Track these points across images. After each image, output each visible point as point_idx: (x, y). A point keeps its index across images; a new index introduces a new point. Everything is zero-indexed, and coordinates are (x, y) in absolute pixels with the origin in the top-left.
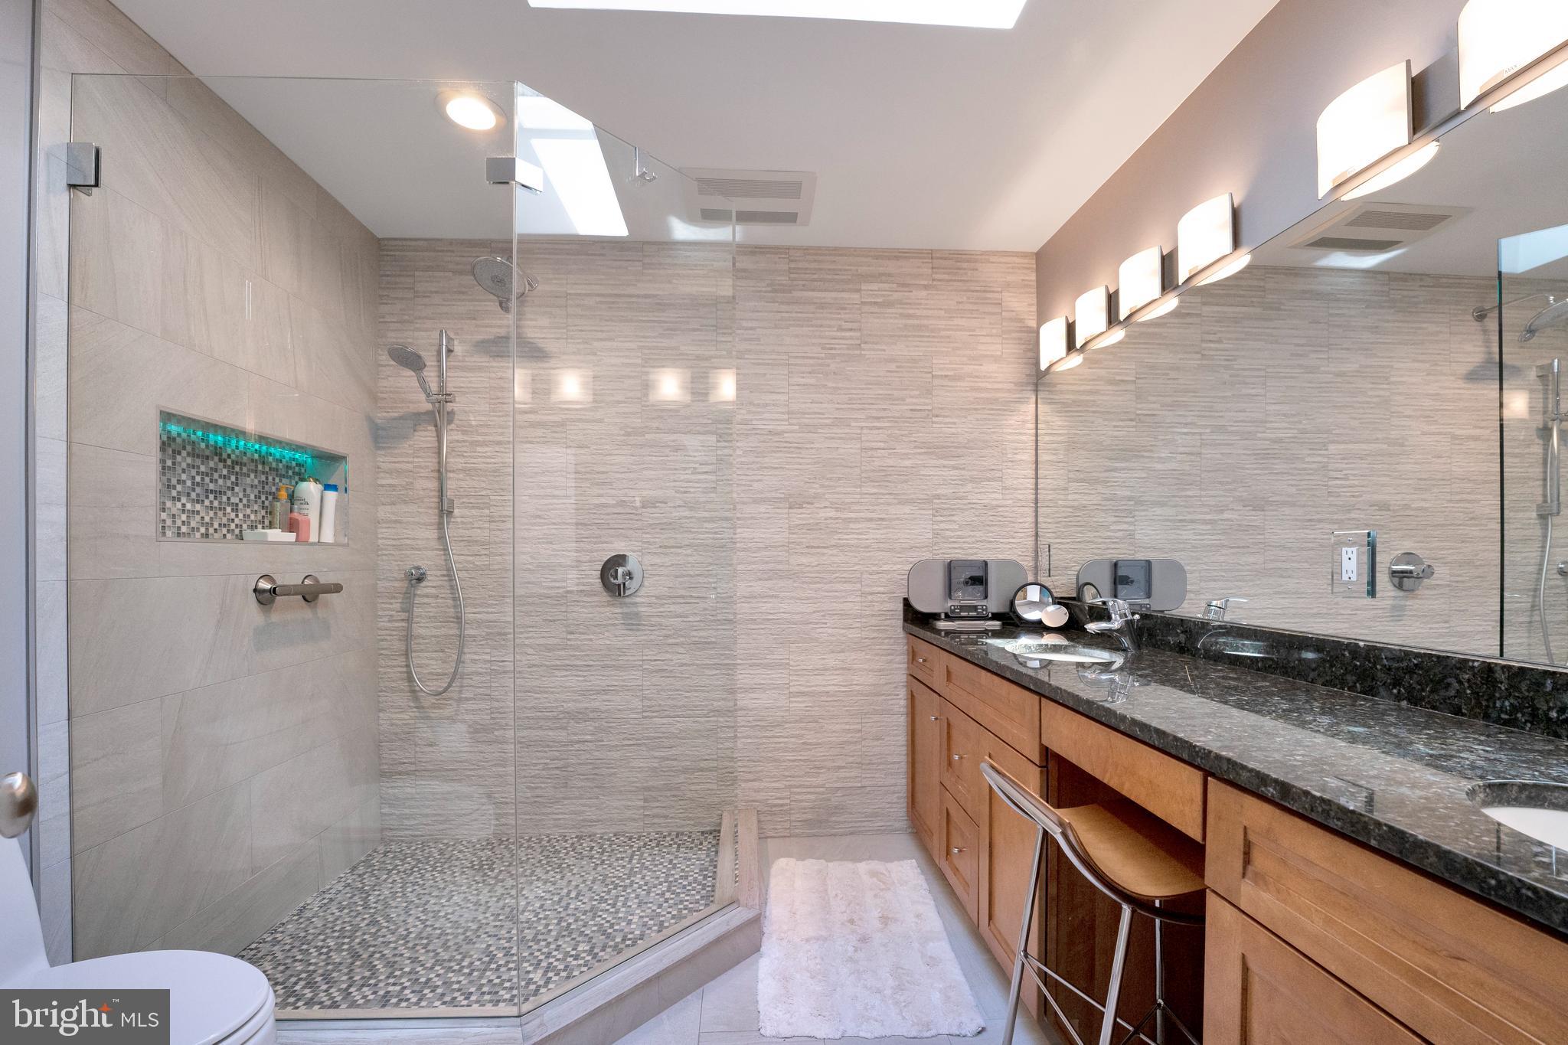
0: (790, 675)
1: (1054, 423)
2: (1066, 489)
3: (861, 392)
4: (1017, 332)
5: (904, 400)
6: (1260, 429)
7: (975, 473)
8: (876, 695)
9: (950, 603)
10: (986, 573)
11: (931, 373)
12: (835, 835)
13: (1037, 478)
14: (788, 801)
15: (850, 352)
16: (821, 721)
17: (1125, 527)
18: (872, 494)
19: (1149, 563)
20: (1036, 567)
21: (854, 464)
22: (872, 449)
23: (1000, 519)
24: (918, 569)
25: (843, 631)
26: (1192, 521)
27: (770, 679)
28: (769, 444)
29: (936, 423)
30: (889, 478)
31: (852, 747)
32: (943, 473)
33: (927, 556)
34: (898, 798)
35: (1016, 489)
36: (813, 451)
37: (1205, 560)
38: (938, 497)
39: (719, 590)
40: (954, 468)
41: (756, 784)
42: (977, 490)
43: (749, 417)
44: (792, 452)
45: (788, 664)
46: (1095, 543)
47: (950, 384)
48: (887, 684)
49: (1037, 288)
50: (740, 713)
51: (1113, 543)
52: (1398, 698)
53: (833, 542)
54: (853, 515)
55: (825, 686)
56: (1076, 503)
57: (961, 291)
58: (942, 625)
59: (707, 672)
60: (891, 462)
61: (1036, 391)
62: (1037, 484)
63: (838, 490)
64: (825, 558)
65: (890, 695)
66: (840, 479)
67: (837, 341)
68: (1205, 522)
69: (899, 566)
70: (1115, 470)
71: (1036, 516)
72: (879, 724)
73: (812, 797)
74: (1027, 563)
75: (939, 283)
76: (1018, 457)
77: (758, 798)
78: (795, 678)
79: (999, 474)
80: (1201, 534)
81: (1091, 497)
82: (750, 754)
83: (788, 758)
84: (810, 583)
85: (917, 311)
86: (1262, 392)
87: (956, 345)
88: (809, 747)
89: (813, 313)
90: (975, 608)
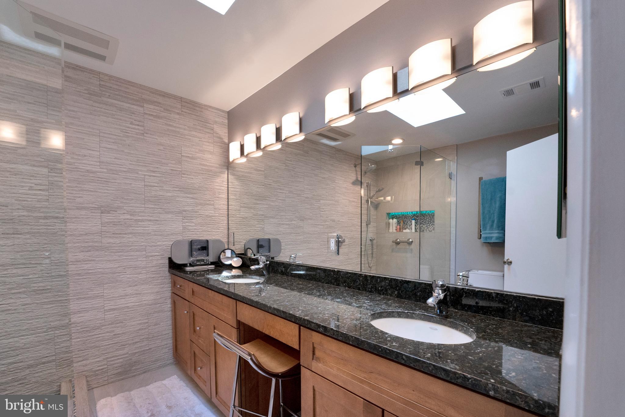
0: (104, 301)
1: (234, 183)
2: (239, 210)
3: (145, 157)
4: (219, 143)
5: (168, 165)
6: (303, 193)
7: (202, 201)
8: (155, 304)
9: (192, 259)
10: (208, 245)
11: (181, 154)
12: (134, 376)
13: (228, 205)
14: (106, 366)
15: (139, 137)
16: (124, 321)
17: (261, 226)
18: (151, 208)
19: (269, 239)
20: (228, 242)
21: (141, 193)
22: (151, 186)
23: (213, 221)
24: (177, 244)
25: (136, 275)
26: (283, 224)
27: (92, 305)
28: (86, 178)
29: (183, 177)
30: (160, 201)
31: (143, 331)
32: (187, 200)
33: (180, 238)
34: (169, 350)
35: (220, 209)
36: (116, 184)
37: (287, 238)
38: (185, 211)
39: (53, 259)
40: (192, 198)
41: (84, 362)
42: (203, 209)
43: (72, 161)
44: (102, 184)
45: (103, 295)
46: (251, 232)
47: (190, 160)
48: (161, 298)
49: (228, 126)
50: (73, 325)
51: (257, 232)
52: (345, 286)
53: (129, 231)
54: (140, 218)
55: (126, 304)
56: (243, 216)
57: (195, 120)
58: (188, 269)
59: (45, 306)
60: (161, 193)
61: (228, 169)
62: (228, 208)
63: (131, 205)
64: (124, 239)
65: (163, 303)
66: (132, 199)
67: (130, 129)
68: (287, 224)
69: (166, 243)
70: (257, 204)
71: (228, 221)
72: (157, 318)
73: (121, 360)
74: (225, 240)
75: (185, 113)
76: (221, 196)
77: (86, 369)
78: (107, 302)
79: (212, 203)
80: (285, 229)
81: (249, 214)
82: (80, 347)
83: (105, 344)
84: (116, 252)
85: (174, 124)
86: (303, 181)
87: (193, 143)
88: (118, 336)
89: (116, 112)
90: (203, 260)
